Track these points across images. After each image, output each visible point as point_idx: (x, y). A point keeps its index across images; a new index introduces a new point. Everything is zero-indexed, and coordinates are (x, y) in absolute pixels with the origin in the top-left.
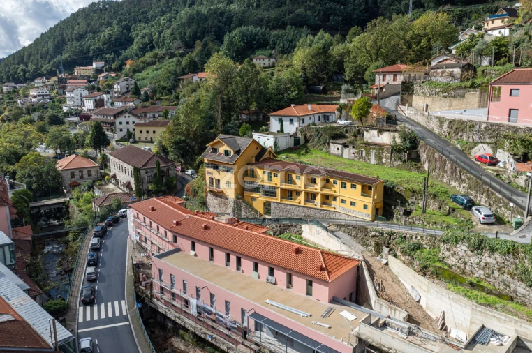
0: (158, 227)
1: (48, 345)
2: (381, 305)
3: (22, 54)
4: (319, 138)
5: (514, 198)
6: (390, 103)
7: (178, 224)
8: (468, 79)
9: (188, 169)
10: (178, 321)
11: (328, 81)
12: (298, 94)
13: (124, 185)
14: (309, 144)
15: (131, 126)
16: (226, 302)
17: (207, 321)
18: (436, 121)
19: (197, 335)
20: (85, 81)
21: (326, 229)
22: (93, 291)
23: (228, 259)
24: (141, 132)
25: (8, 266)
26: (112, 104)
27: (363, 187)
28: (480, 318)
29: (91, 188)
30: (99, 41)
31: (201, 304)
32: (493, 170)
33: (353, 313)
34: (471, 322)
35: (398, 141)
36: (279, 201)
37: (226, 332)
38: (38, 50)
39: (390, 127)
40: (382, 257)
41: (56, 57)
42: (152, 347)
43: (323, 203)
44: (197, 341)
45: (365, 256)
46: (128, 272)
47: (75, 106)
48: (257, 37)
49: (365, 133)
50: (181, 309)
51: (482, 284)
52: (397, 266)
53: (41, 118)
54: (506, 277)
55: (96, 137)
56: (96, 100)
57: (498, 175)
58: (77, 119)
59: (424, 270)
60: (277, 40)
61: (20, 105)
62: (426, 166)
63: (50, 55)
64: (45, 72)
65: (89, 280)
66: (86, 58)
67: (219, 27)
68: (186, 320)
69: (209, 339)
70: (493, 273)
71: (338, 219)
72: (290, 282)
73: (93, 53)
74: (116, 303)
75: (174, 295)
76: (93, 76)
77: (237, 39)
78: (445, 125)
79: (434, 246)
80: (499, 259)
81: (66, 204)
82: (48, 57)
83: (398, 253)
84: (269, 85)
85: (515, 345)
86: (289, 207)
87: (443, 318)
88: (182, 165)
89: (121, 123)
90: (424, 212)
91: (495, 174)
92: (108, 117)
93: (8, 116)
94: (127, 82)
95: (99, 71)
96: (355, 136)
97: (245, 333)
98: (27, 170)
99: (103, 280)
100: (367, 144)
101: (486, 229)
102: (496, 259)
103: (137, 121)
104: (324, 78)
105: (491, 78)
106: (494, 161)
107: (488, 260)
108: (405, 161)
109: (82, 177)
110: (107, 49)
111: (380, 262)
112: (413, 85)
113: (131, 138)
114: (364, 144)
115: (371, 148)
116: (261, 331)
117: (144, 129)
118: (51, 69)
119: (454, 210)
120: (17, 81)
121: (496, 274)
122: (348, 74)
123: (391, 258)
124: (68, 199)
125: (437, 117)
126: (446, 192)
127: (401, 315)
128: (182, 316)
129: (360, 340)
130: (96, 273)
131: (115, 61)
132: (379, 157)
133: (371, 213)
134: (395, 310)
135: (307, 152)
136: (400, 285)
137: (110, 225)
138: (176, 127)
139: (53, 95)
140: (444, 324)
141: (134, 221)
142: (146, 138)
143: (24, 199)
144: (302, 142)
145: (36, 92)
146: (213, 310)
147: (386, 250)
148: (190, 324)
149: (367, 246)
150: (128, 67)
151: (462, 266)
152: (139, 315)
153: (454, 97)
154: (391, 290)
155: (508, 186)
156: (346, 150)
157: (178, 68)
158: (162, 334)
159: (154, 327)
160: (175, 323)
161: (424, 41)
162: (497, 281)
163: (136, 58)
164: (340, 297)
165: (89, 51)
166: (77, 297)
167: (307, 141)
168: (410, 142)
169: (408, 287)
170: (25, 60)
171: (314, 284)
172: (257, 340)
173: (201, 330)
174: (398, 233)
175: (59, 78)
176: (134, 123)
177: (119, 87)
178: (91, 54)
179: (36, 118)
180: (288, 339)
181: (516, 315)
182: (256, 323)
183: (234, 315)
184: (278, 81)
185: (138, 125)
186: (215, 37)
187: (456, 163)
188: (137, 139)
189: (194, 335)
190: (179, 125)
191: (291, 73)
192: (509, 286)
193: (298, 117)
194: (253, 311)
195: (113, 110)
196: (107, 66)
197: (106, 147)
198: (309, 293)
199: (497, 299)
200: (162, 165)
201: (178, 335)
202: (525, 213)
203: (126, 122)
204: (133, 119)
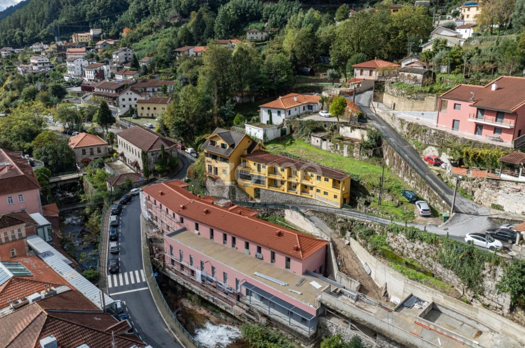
0: (167, 210)
1: (98, 308)
2: (341, 277)
3: (18, 18)
4: (303, 130)
5: (447, 196)
6: (364, 99)
7: (184, 208)
8: (428, 85)
9: (188, 147)
10: (186, 286)
11: (316, 63)
12: (287, 78)
13: (132, 164)
14: (294, 135)
15: (133, 103)
16: (224, 273)
17: (209, 287)
18: (398, 122)
19: (201, 297)
20: (84, 49)
21: (304, 215)
22: (118, 262)
23: (225, 238)
24: (143, 108)
25: (48, 242)
26: (113, 76)
27: (334, 181)
28: (410, 289)
29: (102, 165)
30: (94, 5)
31: (204, 274)
32: (436, 171)
33: (320, 283)
34: (404, 292)
35: (366, 138)
36: (267, 188)
37: (224, 296)
38: (33, 14)
39: (361, 125)
40: (346, 238)
41: (52, 22)
42: (168, 307)
43: (303, 191)
44: (202, 302)
45: (333, 237)
46: (144, 246)
47: (76, 76)
48: (250, 10)
49: (341, 129)
50: (189, 278)
51: (414, 264)
52: (356, 246)
53: (44, 88)
54: (430, 259)
55: (103, 116)
56: (96, 71)
57: (439, 175)
58: (79, 89)
59: (374, 252)
60: (270, 13)
61: (21, 73)
62: (387, 162)
63: (46, 19)
64: (42, 37)
65: (112, 253)
66: (82, 23)
68: (193, 286)
69: (211, 300)
70: (421, 256)
71: (314, 205)
72: (273, 258)
73: (90, 18)
74: (137, 272)
75: (182, 266)
76: (91, 43)
77: (232, 12)
78: (406, 126)
79: (383, 233)
80: (426, 247)
81: (80, 179)
82: (45, 21)
83: (357, 237)
84: (261, 70)
85: (431, 308)
86: (275, 193)
87: (386, 288)
88: (182, 143)
89: (124, 100)
90: (380, 204)
91: (437, 174)
92: (111, 91)
93: (11, 85)
94: (125, 53)
95: (96, 38)
96: (332, 130)
97: (238, 297)
98: (43, 148)
99: (124, 252)
100: (342, 139)
101: (423, 221)
102: (423, 246)
103: (139, 97)
104: (312, 60)
105: (447, 86)
106: (438, 163)
107: (419, 247)
108: (370, 157)
109: (92, 154)
110: (103, 15)
111: (343, 242)
112: (384, 84)
113: (133, 113)
114: (338, 139)
115: (344, 143)
116: (251, 295)
117: (146, 106)
118: (48, 34)
119: (402, 204)
120: (15, 45)
121: (424, 257)
122: (332, 60)
123: (352, 240)
124: (81, 175)
125: (400, 119)
126: (399, 187)
127: (356, 284)
128: (189, 283)
129: (322, 304)
130: (118, 247)
131: (111, 26)
132: (350, 151)
133: (339, 202)
134: (351, 281)
135: (291, 143)
136: (357, 261)
137: (124, 203)
138: (177, 109)
139: (53, 63)
140: (386, 292)
141: (146, 203)
142: (148, 114)
143: (45, 177)
144: (288, 132)
145: (36, 59)
146: (214, 279)
147: (348, 234)
148: (196, 289)
149: (335, 229)
150: (124, 34)
151: (401, 249)
152: (156, 282)
153: (416, 99)
154: (350, 265)
155: (445, 185)
156: (324, 143)
157: (174, 40)
158: (173, 295)
159: (167, 291)
160: (183, 287)
161: (401, 33)
162: (425, 262)
163: (131, 24)
164: (311, 270)
165: (85, 16)
166: (105, 267)
167: (292, 131)
168: (376, 141)
169: (363, 263)
170: (21, 23)
171: (291, 260)
172: (248, 302)
173: (204, 294)
174: (358, 221)
175: (57, 45)
176: (135, 99)
177: (118, 57)
178: (87, 19)
179: (39, 88)
180: (270, 302)
181: (434, 287)
182: (247, 290)
183: (230, 284)
184: (270, 65)
185: (140, 102)
186: (209, 8)
187: (408, 163)
188: (139, 115)
189: (200, 297)
190: (180, 107)
191: (281, 58)
192: (431, 266)
193: (285, 110)
194: (244, 281)
195: (114, 84)
196: (105, 34)
197: (112, 124)
198: (288, 267)
199: (423, 275)
200: (166, 147)
201: (186, 297)
202: (452, 209)
203: (129, 98)
204: (134, 96)
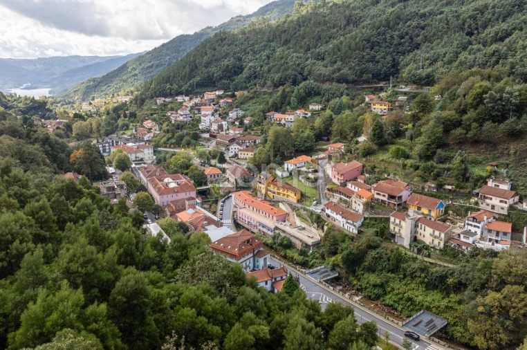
0: (240, 201)
2: (287, 222)
3: (168, 76)
6: (324, 162)
15: (237, 150)
16: (254, 220)
20: (212, 107)
21: (284, 205)
23: (257, 211)
24: (241, 154)
26: (228, 130)
27: (295, 193)
29: (218, 183)
30: (220, 69)
31: (248, 221)
36: (276, 195)
38: (179, 73)
41: (191, 79)
45: (289, 212)
46: (231, 213)
47: (206, 126)
48: (314, 89)
53: (188, 135)
55: (221, 157)
56: (218, 125)
58: (208, 135)
60: (326, 92)
61: (173, 122)
63: (187, 77)
64: (184, 91)
67: (295, 75)
69: (250, 229)
71: (288, 201)
72: (269, 216)
73: (216, 79)
74: (228, 220)
75: (243, 219)
76: (217, 100)
77: (302, 91)
82: (186, 79)
86: (279, 197)
89: (232, 149)
92: (226, 141)
94: (237, 112)
95: (220, 97)
96: (306, 175)
97: (257, 227)
98: (193, 173)
99: (224, 214)
103: (240, 148)
109: (215, 177)
112: (331, 156)
113: (236, 156)
117: (243, 153)
118: (188, 89)
120: (166, 96)
124: (210, 187)
128: (244, 224)
129: (276, 227)
130: (222, 212)
133: (296, 201)
137: (226, 199)
139: (192, 115)
141: (234, 199)
142: (243, 157)
145: (182, 111)
146: (251, 222)
149: (291, 209)
154: (291, 219)
157: (266, 107)
160: (242, 226)
165: (213, 77)
170: (171, 80)
173: (248, 227)
175: (195, 102)
177: (232, 115)
179: (185, 134)
182: (259, 225)
183: (255, 223)
185: (240, 150)
188: (239, 157)
193: (294, 164)
194: (259, 222)
196: (225, 94)
197: (224, 163)
203: (234, 148)
204: (237, 147)
